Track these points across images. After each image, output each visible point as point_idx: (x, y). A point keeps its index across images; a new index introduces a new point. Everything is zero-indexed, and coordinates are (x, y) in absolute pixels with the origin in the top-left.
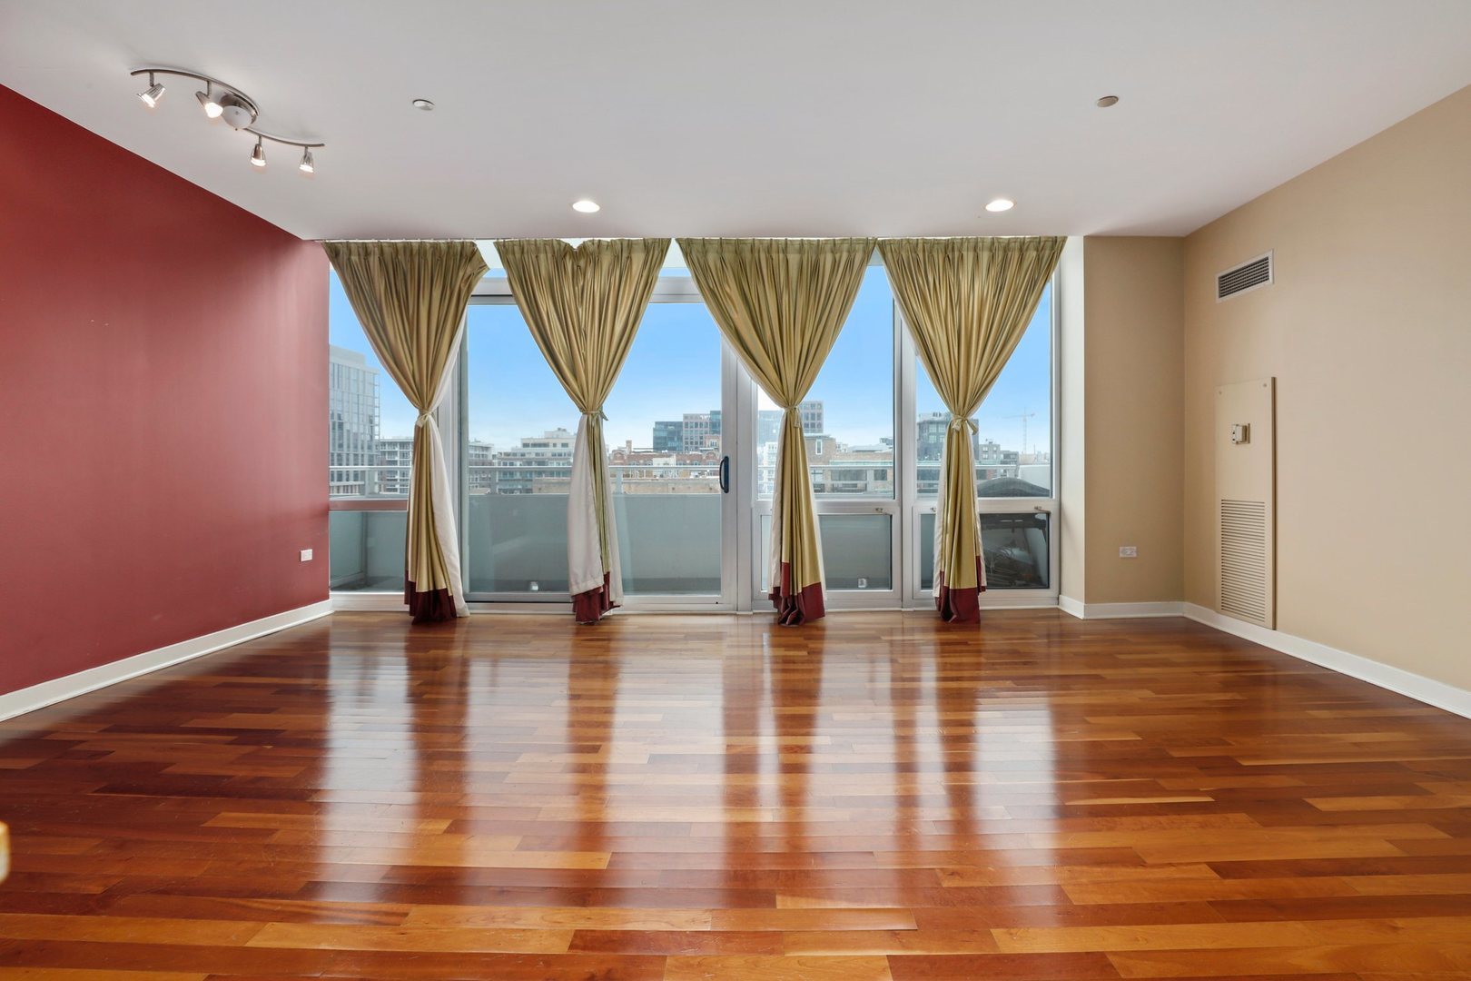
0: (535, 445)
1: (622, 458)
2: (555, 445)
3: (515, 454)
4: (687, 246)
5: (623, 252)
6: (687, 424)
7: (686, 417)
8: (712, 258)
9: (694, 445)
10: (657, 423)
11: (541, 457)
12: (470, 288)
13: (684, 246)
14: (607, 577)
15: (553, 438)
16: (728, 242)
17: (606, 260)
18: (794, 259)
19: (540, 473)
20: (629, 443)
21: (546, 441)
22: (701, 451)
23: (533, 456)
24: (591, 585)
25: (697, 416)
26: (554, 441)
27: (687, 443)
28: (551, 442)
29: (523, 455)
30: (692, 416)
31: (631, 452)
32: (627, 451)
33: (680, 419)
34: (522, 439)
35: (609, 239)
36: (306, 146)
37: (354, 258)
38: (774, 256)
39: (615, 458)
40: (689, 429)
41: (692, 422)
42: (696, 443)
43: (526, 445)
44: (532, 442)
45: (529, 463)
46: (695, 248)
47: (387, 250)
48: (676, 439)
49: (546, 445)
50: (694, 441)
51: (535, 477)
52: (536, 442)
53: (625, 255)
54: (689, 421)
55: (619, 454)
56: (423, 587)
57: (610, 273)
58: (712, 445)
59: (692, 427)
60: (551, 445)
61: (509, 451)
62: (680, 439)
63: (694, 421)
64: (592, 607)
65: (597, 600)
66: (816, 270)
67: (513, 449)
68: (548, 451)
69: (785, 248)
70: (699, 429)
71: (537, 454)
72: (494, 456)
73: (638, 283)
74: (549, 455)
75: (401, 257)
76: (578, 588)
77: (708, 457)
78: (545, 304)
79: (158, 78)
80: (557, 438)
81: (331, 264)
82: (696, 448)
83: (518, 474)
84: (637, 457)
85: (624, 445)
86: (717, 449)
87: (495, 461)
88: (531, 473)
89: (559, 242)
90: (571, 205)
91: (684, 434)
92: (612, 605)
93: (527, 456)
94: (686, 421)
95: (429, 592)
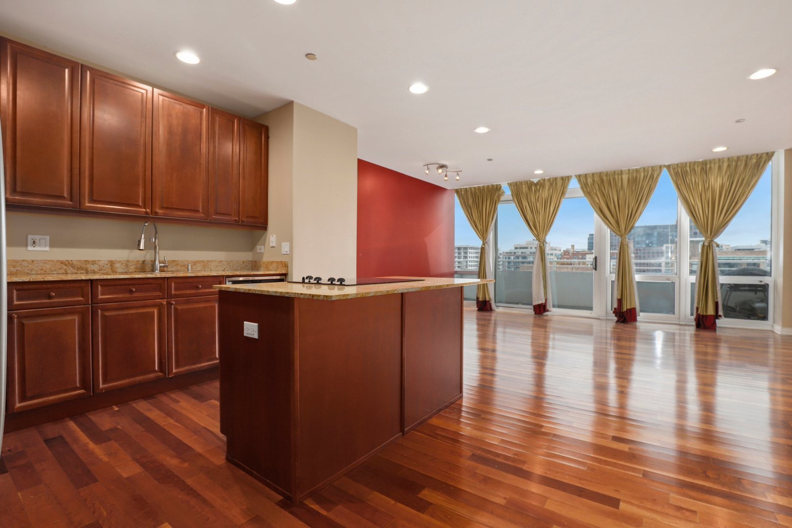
0: (521, 248)
1: (569, 254)
2: (531, 248)
3: (511, 253)
5: (553, 182)
8: (590, 180)
11: (524, 254)
12: (499, 199)
13: (577, 177)
14: (546, 300)
15: (530, 244)
16: (596, 173)
17: (547, 185)
18: (625, 176)
19: (523, 263)
20: (573, 246)
21: (526, 246)
23: (520, 254)
24: (540, 302)
26: (531, 246)
28: (529, 246)
29: (515, 253)
31: (574, 251)
34: (515, 245)
36: (457, 172)
37: (463, 193)
38: (616, 177)
39: (565, 255)
43: (516, 248)
44: (519, 246)
45: (518, 257)
46: (582, 177)
47: (473, 189)
49: (527, 248)
51: (521, 265)
52: (521, 246)
53: (554, 183)
55: (567, 252)
56: (481, 299)
57: (549, 190)
60: (529, 248)
61: (508, 251)
64: (540, 309)
65: (542, 308)
66: (636, 180)
67: (510, 250)
68: (528, 251)
71: (522, 253)
72: (500, 254)
73: (560, 193)
74: (528, 253)
75: (477, 191)
76: (535, 303)
78: (525, 203)
79: (429, 166)
80: (533, 244)
81: (455, 194)
83: (512, 263)
84: (577, 254)
85: (570, 247)
87: (501, 256)
88: (519, 262)
89: (530, 181)
92: (548, 311)
93: (517, 254)
95: (483, 301)
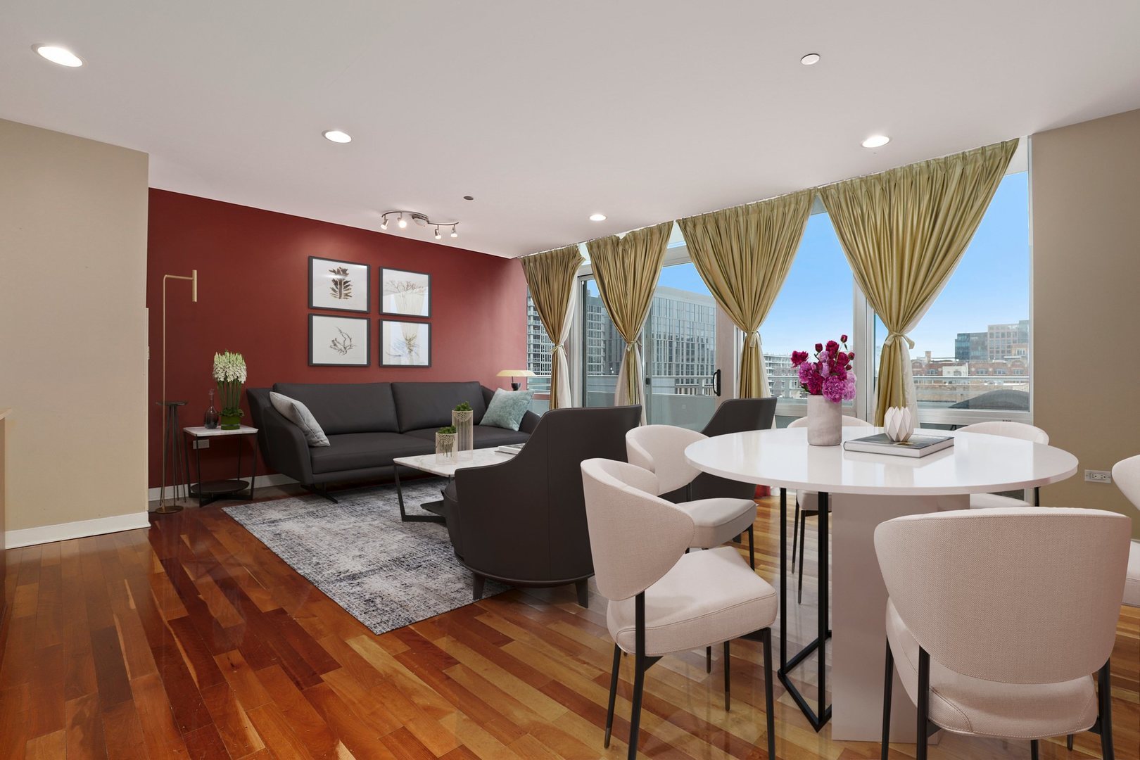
1: (921, 367)
4: (683, 224)
5: (648, 235)
6: (992, 335)
7: (991, 328)
9: (1000, 354)
10: (959, 335)
13: (681, 224)
16: (709, 215)
18: (753, 219)
20: (928, 353)
22: (1006, 359)
25: (1003, 327)
27: (992, 352)
30: (998, 327)
31: (929, 361)
32: (926, 360)
33: (985, 330)
35: (638, 229)
36: (454, 225)
40: (994, 339)
41: (999, 333)
42: (1003, 352)
46: (690, 225)
48: (980, 348)
50: (1000, 350)
53: (648, 238)
54: (994, 331)
55: (916, 364)
57: (640, 250)
58: (1019, 353)
59: (997, 337)
62: (984, 348)
63: (1003, 331)
66: (769, 223)
69: (747, 210)
70: (1006, 338)
77: (1013, 365)
82: (1003, 356)
84: (935, 367)
85: (923, 355)
86: (1026, 358)
90: (589, 218)
91: (988, 343)
94: (991, 331)
